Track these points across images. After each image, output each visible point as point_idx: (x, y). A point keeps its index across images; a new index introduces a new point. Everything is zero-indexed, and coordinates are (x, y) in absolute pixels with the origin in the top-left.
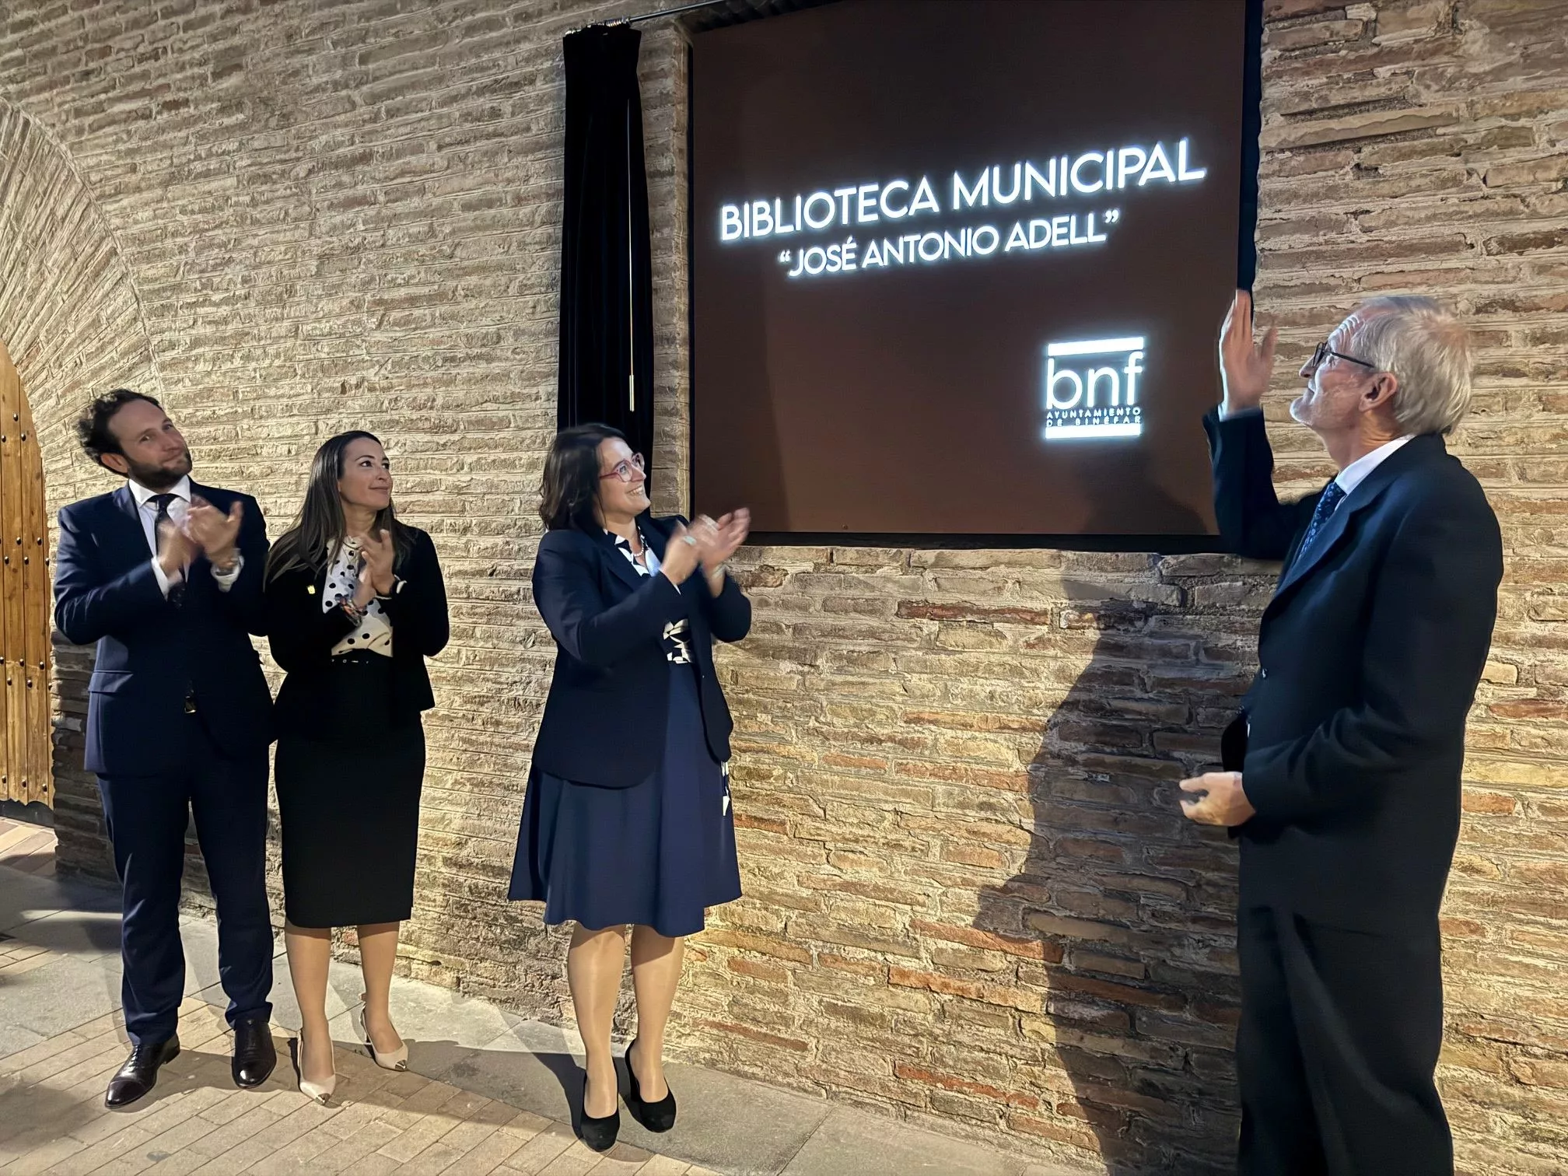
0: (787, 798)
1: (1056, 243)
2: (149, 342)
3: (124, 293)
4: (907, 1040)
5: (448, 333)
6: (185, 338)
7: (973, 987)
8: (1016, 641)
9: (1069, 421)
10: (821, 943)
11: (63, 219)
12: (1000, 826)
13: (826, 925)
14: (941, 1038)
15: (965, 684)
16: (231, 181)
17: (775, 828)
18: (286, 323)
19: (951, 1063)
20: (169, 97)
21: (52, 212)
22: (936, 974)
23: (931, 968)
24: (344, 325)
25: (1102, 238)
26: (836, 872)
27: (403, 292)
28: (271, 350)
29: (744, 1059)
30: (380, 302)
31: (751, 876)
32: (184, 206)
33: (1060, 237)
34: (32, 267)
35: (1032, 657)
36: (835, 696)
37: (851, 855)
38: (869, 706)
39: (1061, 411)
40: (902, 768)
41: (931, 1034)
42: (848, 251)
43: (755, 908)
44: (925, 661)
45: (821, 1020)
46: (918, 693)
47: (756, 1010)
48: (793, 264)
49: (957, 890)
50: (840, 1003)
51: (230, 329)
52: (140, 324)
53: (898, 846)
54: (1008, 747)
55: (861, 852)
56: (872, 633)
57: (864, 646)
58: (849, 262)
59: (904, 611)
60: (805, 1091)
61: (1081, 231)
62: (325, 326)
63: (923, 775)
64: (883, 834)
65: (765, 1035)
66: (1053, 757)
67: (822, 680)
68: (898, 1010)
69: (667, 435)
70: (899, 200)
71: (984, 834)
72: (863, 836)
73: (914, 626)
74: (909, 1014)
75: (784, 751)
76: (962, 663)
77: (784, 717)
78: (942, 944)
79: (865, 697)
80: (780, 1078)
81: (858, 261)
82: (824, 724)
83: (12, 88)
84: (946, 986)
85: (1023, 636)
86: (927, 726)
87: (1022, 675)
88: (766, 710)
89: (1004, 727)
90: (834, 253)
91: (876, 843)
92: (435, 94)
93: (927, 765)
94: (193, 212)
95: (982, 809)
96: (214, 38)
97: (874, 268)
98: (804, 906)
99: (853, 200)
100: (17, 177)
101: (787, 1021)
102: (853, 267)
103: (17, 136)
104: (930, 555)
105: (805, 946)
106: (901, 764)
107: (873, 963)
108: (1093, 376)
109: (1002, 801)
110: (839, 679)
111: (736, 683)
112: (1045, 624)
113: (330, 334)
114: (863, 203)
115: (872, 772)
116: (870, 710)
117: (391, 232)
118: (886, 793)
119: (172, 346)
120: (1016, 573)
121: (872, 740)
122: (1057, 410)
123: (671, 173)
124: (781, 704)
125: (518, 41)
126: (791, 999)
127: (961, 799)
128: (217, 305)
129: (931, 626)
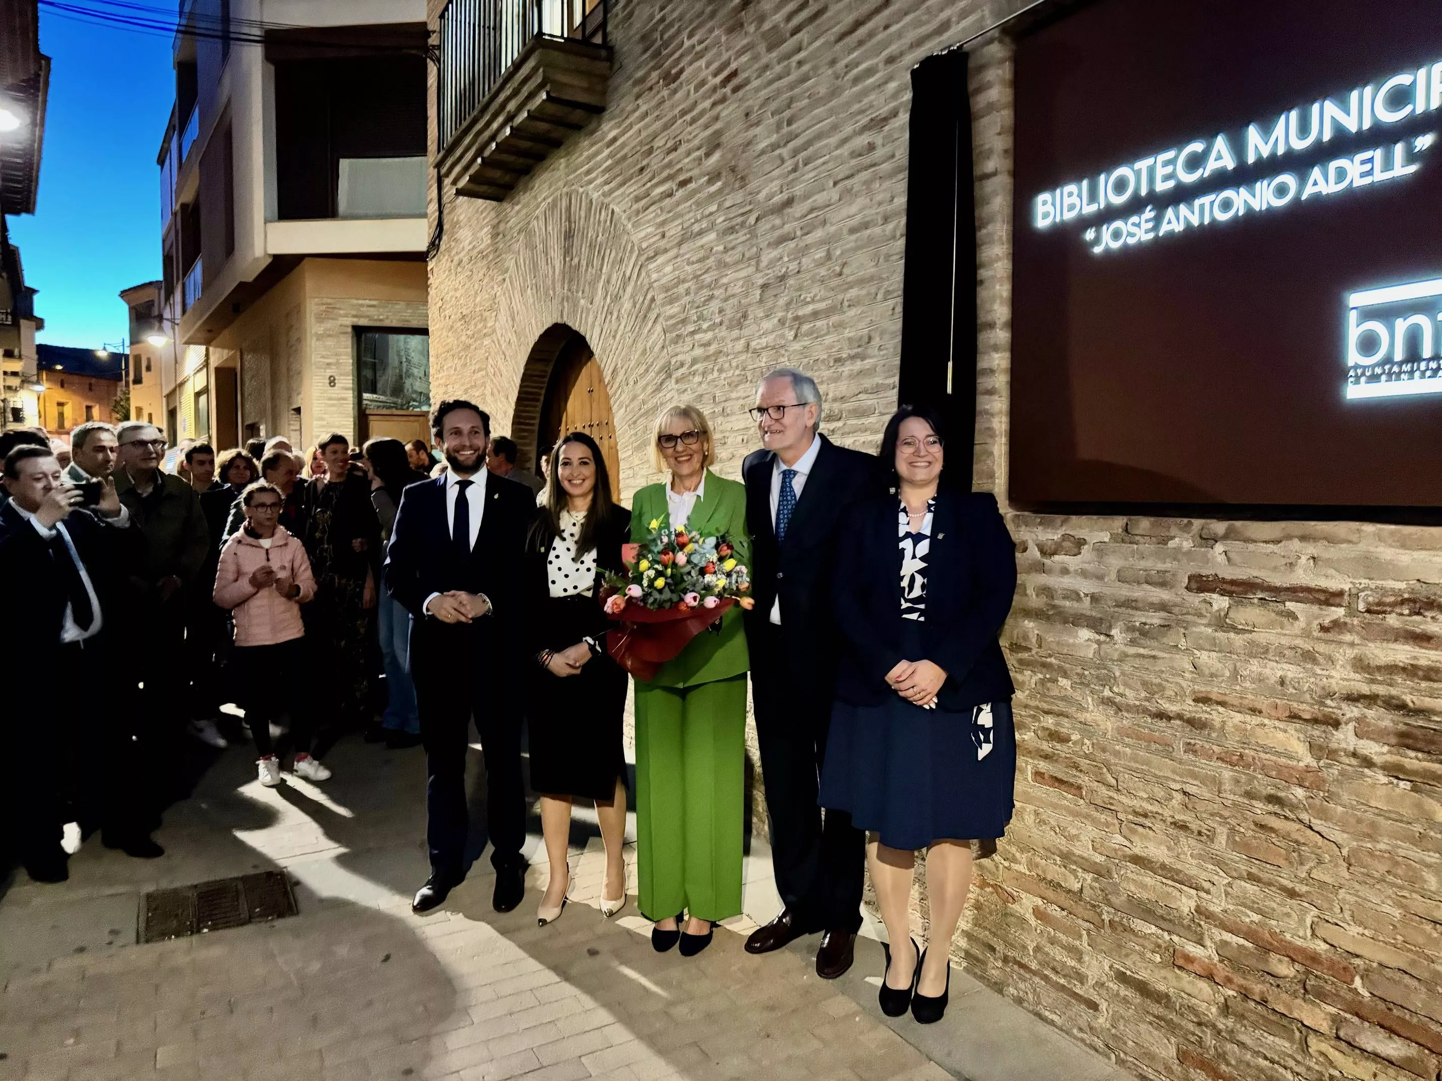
0: (1084, 763)
1: (1359, 182)
2: (670, 363)
3: (658, 328)
4: (1191, 1027)
5: (836, 339)
6: (688, 358)
7: (1257, 988)
8: (1309, 624)
9: (1375, 378)
10: (1113, 911)
11: (629, 278)
12: (1289, 823)
13: (1117, 893)
14: (1224, 1034)
15: (1255, 666)
16: (712, 236)
17: (1073, 791)
18: (742, 341)
19: (1233, 1062)
20: (681, 178)
21: (624, 275)
22: (1219, 965)
23: (1216, 958)
24: (775, 340)
25: (1413, 168)
26: (1127, 843)
27: (809, 309)
28: (734, 364)
29: (1045, 1004)
30: (796, 318)
31: (1053, 833)
32: (688, 259)
33: (1363, 175)
34: (615, 314)
35: (1327, 642)
36: (1127, 668)
37: (1140, 829)
38: (1158, 681)
39: (1364, 367)
40: (1190, 748)
41: (1214, 1026)
42: (1147, 221)
43: (1056, 864)
44: (1214, 638)
45: (1111, 985)
46: (1207, 672)
47: (1055, 960)
48: (1097, 241)
49: (1243, 883)
50: (1128, 973)
51: (712, 349)
52: (665, 350)
53: (1184, 827)
54: (1298, 738)
55: (1150, 828)
56: (1163, 607)
57: (1155, 619)
58: (1147, 232)
59: (1194, 585)
60: (1097, 1051)
61: (1388, 164)
62: (764, 341)
63: (1210, 758)
64: (1171, 813)
65: (1063, 986)
66: (1347, 755)
67: (1116, 650)
68: (1182, 994)
69: (987, 412)
70: (1195, 162)
71: (1272, 830)
72: (1152, 812)
73: (1205, 601)
74: (1193, 1001)
75: (1082, 716)
76: (1252, 643)
77: (1082, 683)
78: (1227, 936)
79: (1155, 672)
80: (1075, 1031)
81: (1156, 228)
82: (1117, 694)
83: (606, 188)
84: (1229, 980)
85: (1316, 618)
86: (1215, 707)
87: (1314, 661)
88: (1066, 675)
89: (1294, 717)
90: (1134, 224)
91: (1164, 821)
92: (833, 140)
93: (1215, 748)
94: (693, 263)
95: (1270, 802)
96: (706, 127)
97: (1171, 235)
98: (1100, 872)
99: (1151, 171)
100: (608, 251)
101: (1082, 978)
102: (1151, 236)
103: (608, 223)
104: (1219, 527)
105: (1098, 910)
106: (1189, 744)
107: (1160, 941)
108: (1401, 326)
109: (1291, 796)
110: (1132, 650)
111: (1040, 647)
112: (1340, 605)
113: (767, 347)
114: (1161, 172)
115: (1160, 748)
116: (1160, 685)
117: (804, 260)
118: (1174, 772)
119: (682, 365)
120: (1311, 549)
121: (1161, 715)
122: (1361, 367)
123: (994, 174)
124: (1079, 670)
125: (886, 83)
126: (1086, 958)
127: (1248, 788)
128: (706, 331)
129: (1220, 602)
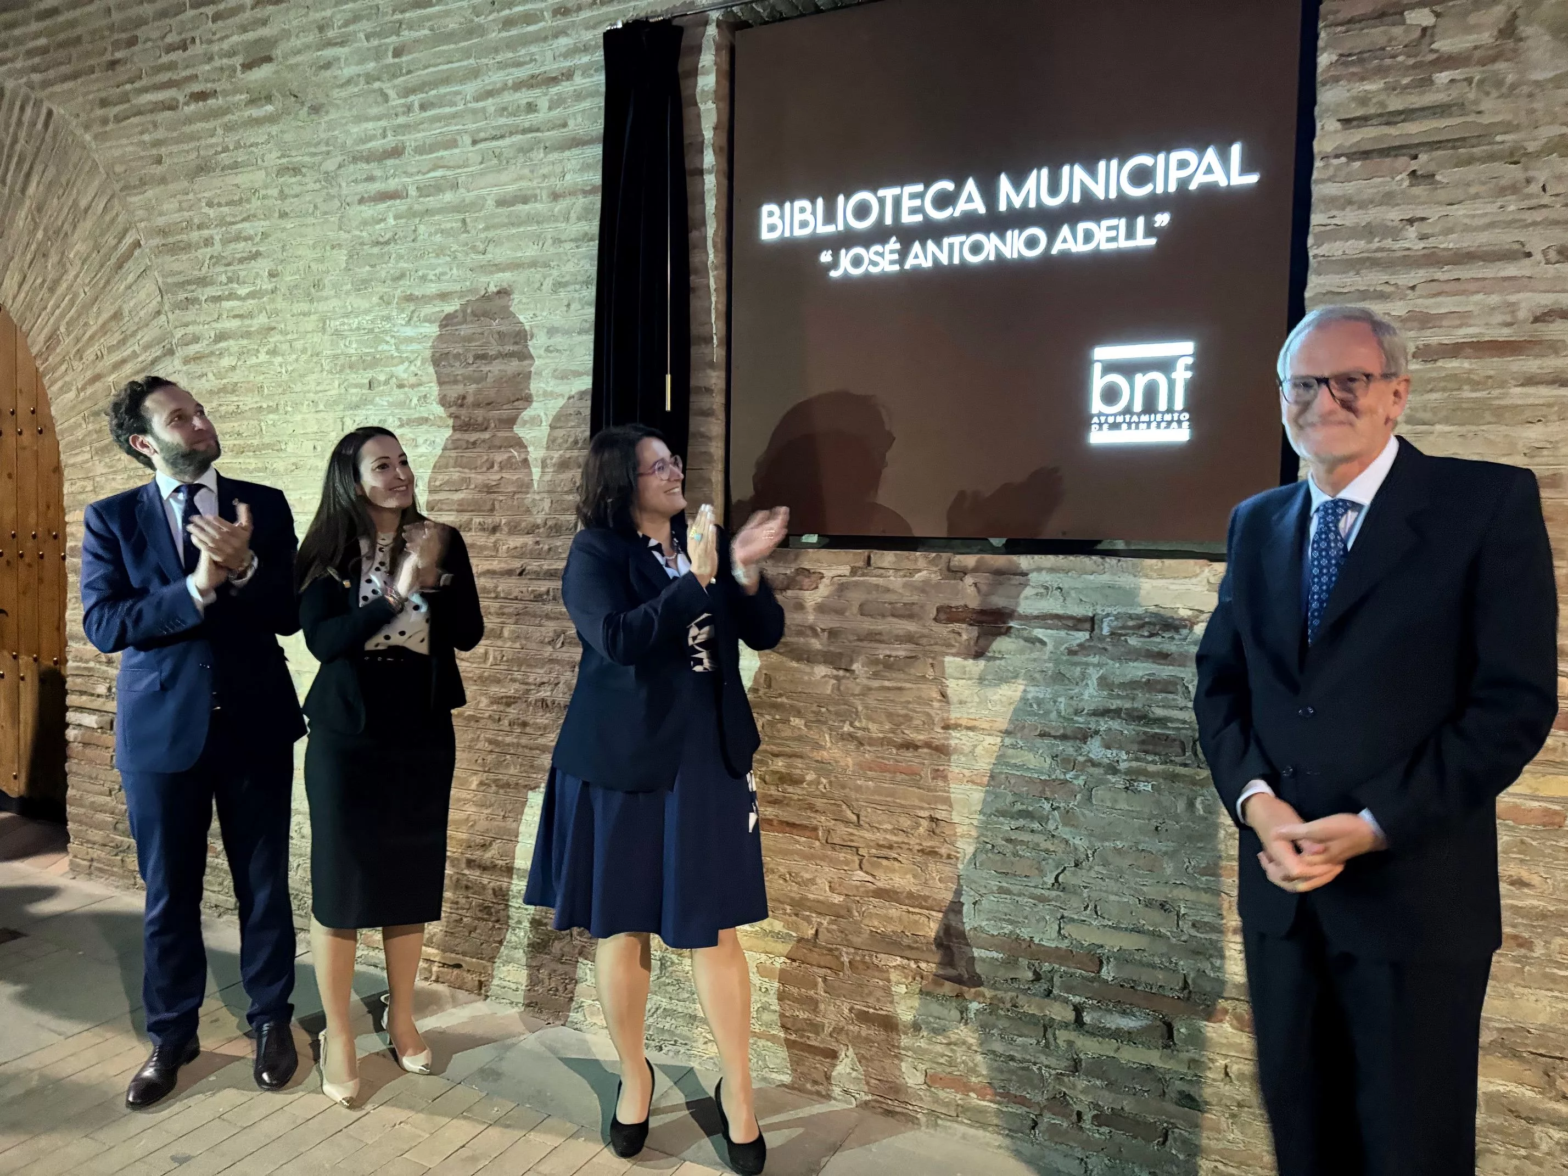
0: (819, 803)
1: (1105, 246)
2: (173, 336)
3: (147, 285)
4: (939, 1048)
5: (479, 330)
6: (209, 332)
7: (1007, 996)
8: (1056, 647)
9: (1115, 426)
10: (852, 950)
11: (86, 211)
13: (859, 932)
14: (974, 1047)
15: (1005, 691)
16: (259, 174)
17: (808, 834)
18: (314, 317)
19: (985, 1073)
20: (197, 88)
21: (75, 204)
23: (965, 976)
24: (373, 321)
25: (1152, 242)
26: (869, 878)
27: (432, 289)
28: (298, 346)
30: (410, 298)
31: (781, 882)
32: (210, 198)
33: (1110, 240)
34: (53, 259)
35: (1075, 664)
36: (871, 702)
37: (884, 862)
38: (905, 711)
39: (1107, 416)
40: (938, 775)
41: (964, 1042)
42: (892, 252)
43: (785, 914)
44: (964, 667)
45: (851, 1027)
46: (956, 699)
47: (785, 1016)
48: (835, 264)
49: (993, 898)
50: (871, 1011)
51: (256, 323)
52: (163, 317)
53: (933, 853)
55: (895, 859)
56: (909, 638)
57: (901, 651)
58: (892, 262)
59: (942, 616)
60: (835, 1099)
61: (1130, 234)
62: (353, 322)
63: (959, 781)
64: (918, 841)
65: (794, 1042)
66: (1093, 765)
67: (858, 684)
68: (931, 1018)
69: (703, 436)
70: (943, 201)
71: (1021, 843)
72: (897, 843)
73: (953, 631)
74: (942, 1022)
75: (817, 755)
76: (1002, 669)
77: (818, 721)
79: (901, 703)
80: (809, 1086)
81: (902, 261)
82: (859, 728)
83: (35, 77)
84: (980, 994)
85: (1064, 643)
86: (964, 732)
87: (1063, 682)
88: (799, 714)
89: (1044, 735)
90: (877, 253)
91: (911, 850)
92: (471, 88)
93: (965, 771)
94: (219, 205)
96: (244, 29)
97: (917, 270)
98: (837, 913)
99: (897, 202)
100: (38, 168)
101: (816, 1028)
102: (896, 268)
103: (39, 128)
104: (970, 560)
105: (836, 953)
106: (938, 770)
107: (906, 971)
108: (1141, 380)
109: (1041, 810)
110: (876, 684)
111: (769, 686)
112: (1087, 630)
113: (358, 329)
114: (907, 204)
115: (907, 778)
116: (906, 716)
117: (422, 227)
118: (921, 800)
119: (196, 339)
120: (1058, 579)
121: (909, 746)
122: (1103, 415)
123: (710, 171)
124: (815, 708)
125: (556, 36)
126: (822, 1006)
128: (243, 299)
129: (969, 632)
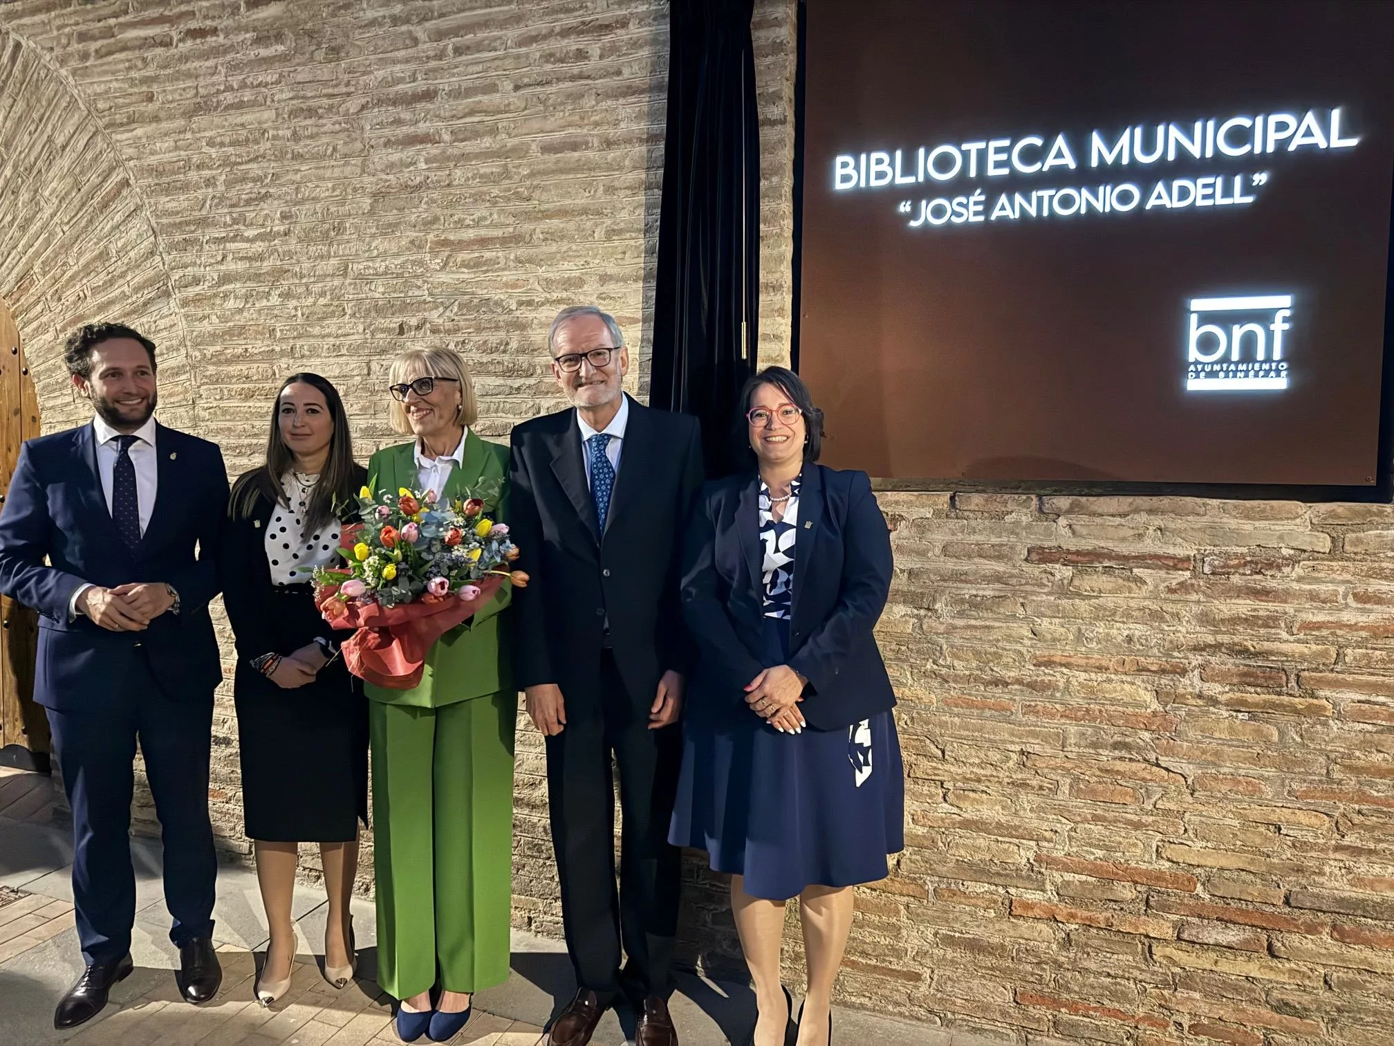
1: (1201, 203)
2: (167, 277)
3: (139, 225)
4: (1029, 968)
5: (524, 277)
7: (1101, 917)
8: (1156, 587)
9: (1212, 374)
10: (937, 879)
12: (1134, 764)
13: (943, 862)
14: (1066, 966)
15: (1101, 628)
16: (269, 114)
18: (333, 261)
19: (1077, 989)
22: (1061, 906)
23: (1056, 899)
24: (402, 266)
25: (1250, 199)
26: (955, 810)
27: (472, 233)
29: (850, 990)
30: (446, 243)
32: (211, 138)
33: (1205, 197)
35: (1174, 602)
36: (957, 640)
37: (971, 794)
38: (993, 650)
39: (1204, 364)
40: (1030, 709)
41: (1055, 961)
42: (976, 203)
44: (1058, 606)
45: (936, 951)
46: (1049, 636)
47: (865, 943)
48: (914, 215)
49: (1087, 826)
50: (957, 935)
51: (267, 265)
53: (1024, 785)
54: (1146, 688)
55: (983, 792)
56: (998, 578)
57: (989, 591)
58: (976, 214)
59: (1034, 557)
60: (919, 1019)
61: (1228, 191)
62: (378, 266)
63: (1053, 716)
64: (1007, 774)
65: (875, 967)
66: (1194, 698)
67: (941, 623)
68: (1021, 940)
70: (1032, 155)
71: (1118, 772)
72: (986, 776)
73: (1045, 572)
74: (1032, 943)
76: (1098, 608)
77: (899, 660)
78: (1068, 877)
79: (989, 641)
80: (890, 1008)
81: (987, 212)
82: (943, 666)
84: (1073, 916)
85: (1164, 581)
86: (1058, 669)
87: (1162, 619)
89: (1141, 670)
90: (960, 204)
91: (1000, 783)
93: (1057, 706)
94: (222, 144)
95: (1115, 749)
97: (1005, 221)
98: (920, 843)
99: (982, 155)
101: (899, 953)
102: (981, 219)
104: (1063, 502)
105: (920, 882)
106: (1030, 706)
107: (995, 897)
108: (1238, 331)
109: (1139, 741)
110: (960, 622)
112: (1187, 569)
113: (385, 273)
114: (992, 158)
115: (996, 714)
116: (995, 653)
117: (458, 171)
118: (1012, 735)
120: (1158, 520)
121: (996, 682)
122: (1200, 363)
123: (780, 121)
124: (894, 646)
126: (904, 932)
127: (1094, 739)
128: (251, 241)
129: (1063, 572)
